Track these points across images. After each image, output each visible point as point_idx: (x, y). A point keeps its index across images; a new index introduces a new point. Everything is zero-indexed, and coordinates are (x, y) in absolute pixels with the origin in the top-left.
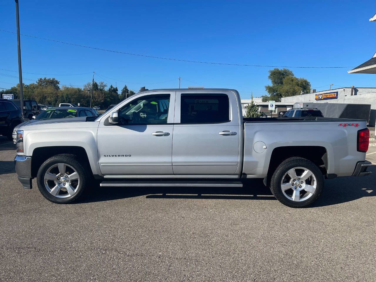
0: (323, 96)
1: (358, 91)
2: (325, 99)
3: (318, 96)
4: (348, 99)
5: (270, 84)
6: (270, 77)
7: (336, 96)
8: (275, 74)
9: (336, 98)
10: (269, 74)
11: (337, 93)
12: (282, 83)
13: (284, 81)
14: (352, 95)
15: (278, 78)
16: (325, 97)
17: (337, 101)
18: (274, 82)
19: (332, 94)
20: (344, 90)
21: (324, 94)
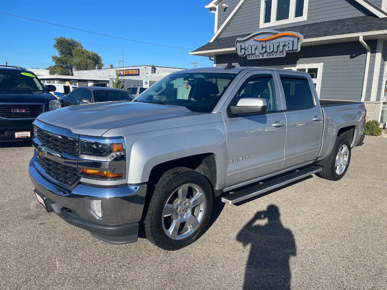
0: (124, 72)
1: (156, 69)
2: (126, 75)
3: (119, 72)
4: (150, 77)
5: (57, 53)
6: (55, 46)
7: (138, 73)
8: (61, 43)
9: (138, 75)
10: (55, 42)
11: (139, 70)
12: (71, 54)
13: (74, 52)
14: (152, 73)
15: (67, 48)
16: (127, 73)
17: (140, 78)
18: (62, 53)
19: (134, 71)
20: (145, 67)
21: (125, 70)
